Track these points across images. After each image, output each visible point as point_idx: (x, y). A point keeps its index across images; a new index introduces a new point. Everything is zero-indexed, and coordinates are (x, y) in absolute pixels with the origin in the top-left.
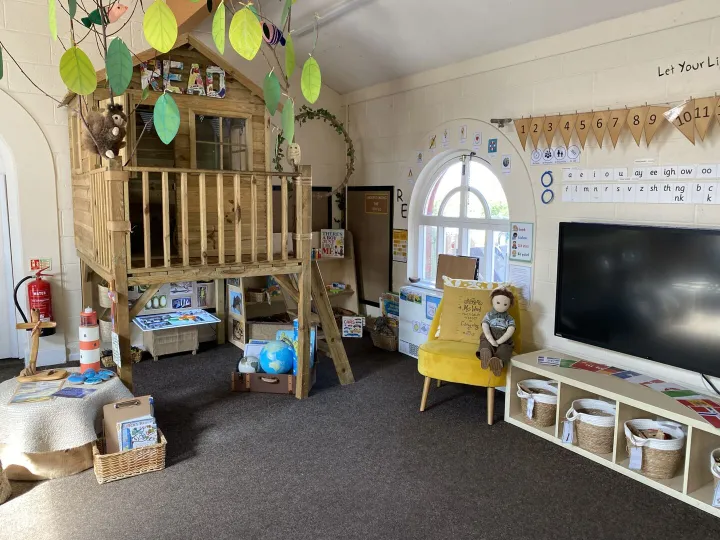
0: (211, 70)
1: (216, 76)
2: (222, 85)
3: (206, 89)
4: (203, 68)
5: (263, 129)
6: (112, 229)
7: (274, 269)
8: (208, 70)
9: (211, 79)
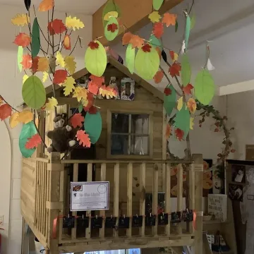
0: (125, 80)
1: (128, 85)
2: (132, 91)
3: (120, 95)
4: (118, 79)
5: (162, 122)
6: (50, 208)
7: (171, 241)
8: (122, 81)
9: (124, 87)
